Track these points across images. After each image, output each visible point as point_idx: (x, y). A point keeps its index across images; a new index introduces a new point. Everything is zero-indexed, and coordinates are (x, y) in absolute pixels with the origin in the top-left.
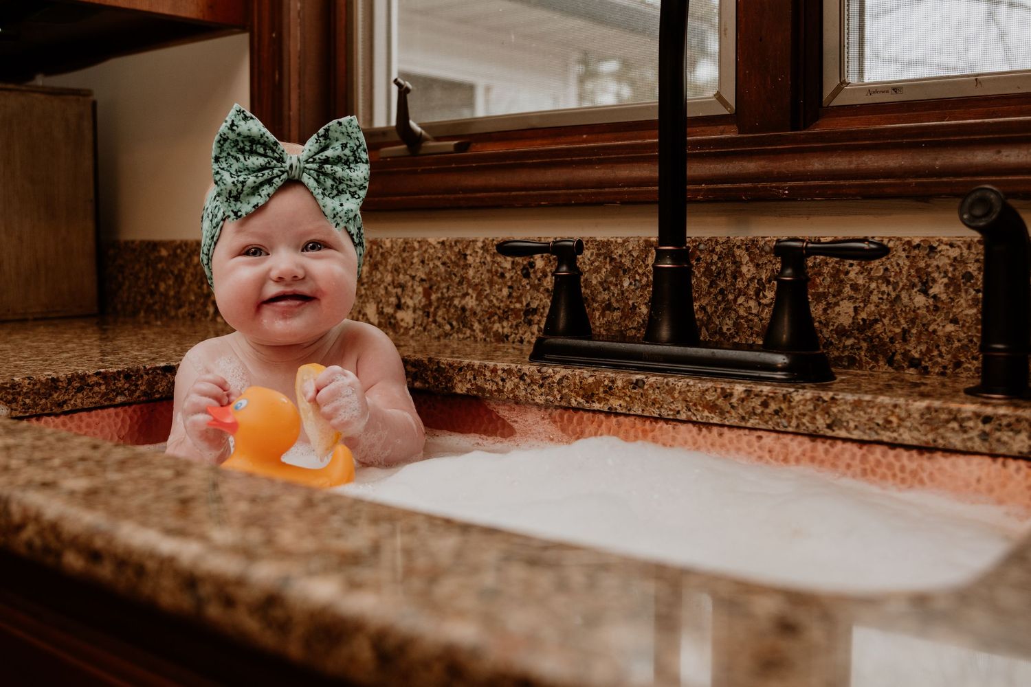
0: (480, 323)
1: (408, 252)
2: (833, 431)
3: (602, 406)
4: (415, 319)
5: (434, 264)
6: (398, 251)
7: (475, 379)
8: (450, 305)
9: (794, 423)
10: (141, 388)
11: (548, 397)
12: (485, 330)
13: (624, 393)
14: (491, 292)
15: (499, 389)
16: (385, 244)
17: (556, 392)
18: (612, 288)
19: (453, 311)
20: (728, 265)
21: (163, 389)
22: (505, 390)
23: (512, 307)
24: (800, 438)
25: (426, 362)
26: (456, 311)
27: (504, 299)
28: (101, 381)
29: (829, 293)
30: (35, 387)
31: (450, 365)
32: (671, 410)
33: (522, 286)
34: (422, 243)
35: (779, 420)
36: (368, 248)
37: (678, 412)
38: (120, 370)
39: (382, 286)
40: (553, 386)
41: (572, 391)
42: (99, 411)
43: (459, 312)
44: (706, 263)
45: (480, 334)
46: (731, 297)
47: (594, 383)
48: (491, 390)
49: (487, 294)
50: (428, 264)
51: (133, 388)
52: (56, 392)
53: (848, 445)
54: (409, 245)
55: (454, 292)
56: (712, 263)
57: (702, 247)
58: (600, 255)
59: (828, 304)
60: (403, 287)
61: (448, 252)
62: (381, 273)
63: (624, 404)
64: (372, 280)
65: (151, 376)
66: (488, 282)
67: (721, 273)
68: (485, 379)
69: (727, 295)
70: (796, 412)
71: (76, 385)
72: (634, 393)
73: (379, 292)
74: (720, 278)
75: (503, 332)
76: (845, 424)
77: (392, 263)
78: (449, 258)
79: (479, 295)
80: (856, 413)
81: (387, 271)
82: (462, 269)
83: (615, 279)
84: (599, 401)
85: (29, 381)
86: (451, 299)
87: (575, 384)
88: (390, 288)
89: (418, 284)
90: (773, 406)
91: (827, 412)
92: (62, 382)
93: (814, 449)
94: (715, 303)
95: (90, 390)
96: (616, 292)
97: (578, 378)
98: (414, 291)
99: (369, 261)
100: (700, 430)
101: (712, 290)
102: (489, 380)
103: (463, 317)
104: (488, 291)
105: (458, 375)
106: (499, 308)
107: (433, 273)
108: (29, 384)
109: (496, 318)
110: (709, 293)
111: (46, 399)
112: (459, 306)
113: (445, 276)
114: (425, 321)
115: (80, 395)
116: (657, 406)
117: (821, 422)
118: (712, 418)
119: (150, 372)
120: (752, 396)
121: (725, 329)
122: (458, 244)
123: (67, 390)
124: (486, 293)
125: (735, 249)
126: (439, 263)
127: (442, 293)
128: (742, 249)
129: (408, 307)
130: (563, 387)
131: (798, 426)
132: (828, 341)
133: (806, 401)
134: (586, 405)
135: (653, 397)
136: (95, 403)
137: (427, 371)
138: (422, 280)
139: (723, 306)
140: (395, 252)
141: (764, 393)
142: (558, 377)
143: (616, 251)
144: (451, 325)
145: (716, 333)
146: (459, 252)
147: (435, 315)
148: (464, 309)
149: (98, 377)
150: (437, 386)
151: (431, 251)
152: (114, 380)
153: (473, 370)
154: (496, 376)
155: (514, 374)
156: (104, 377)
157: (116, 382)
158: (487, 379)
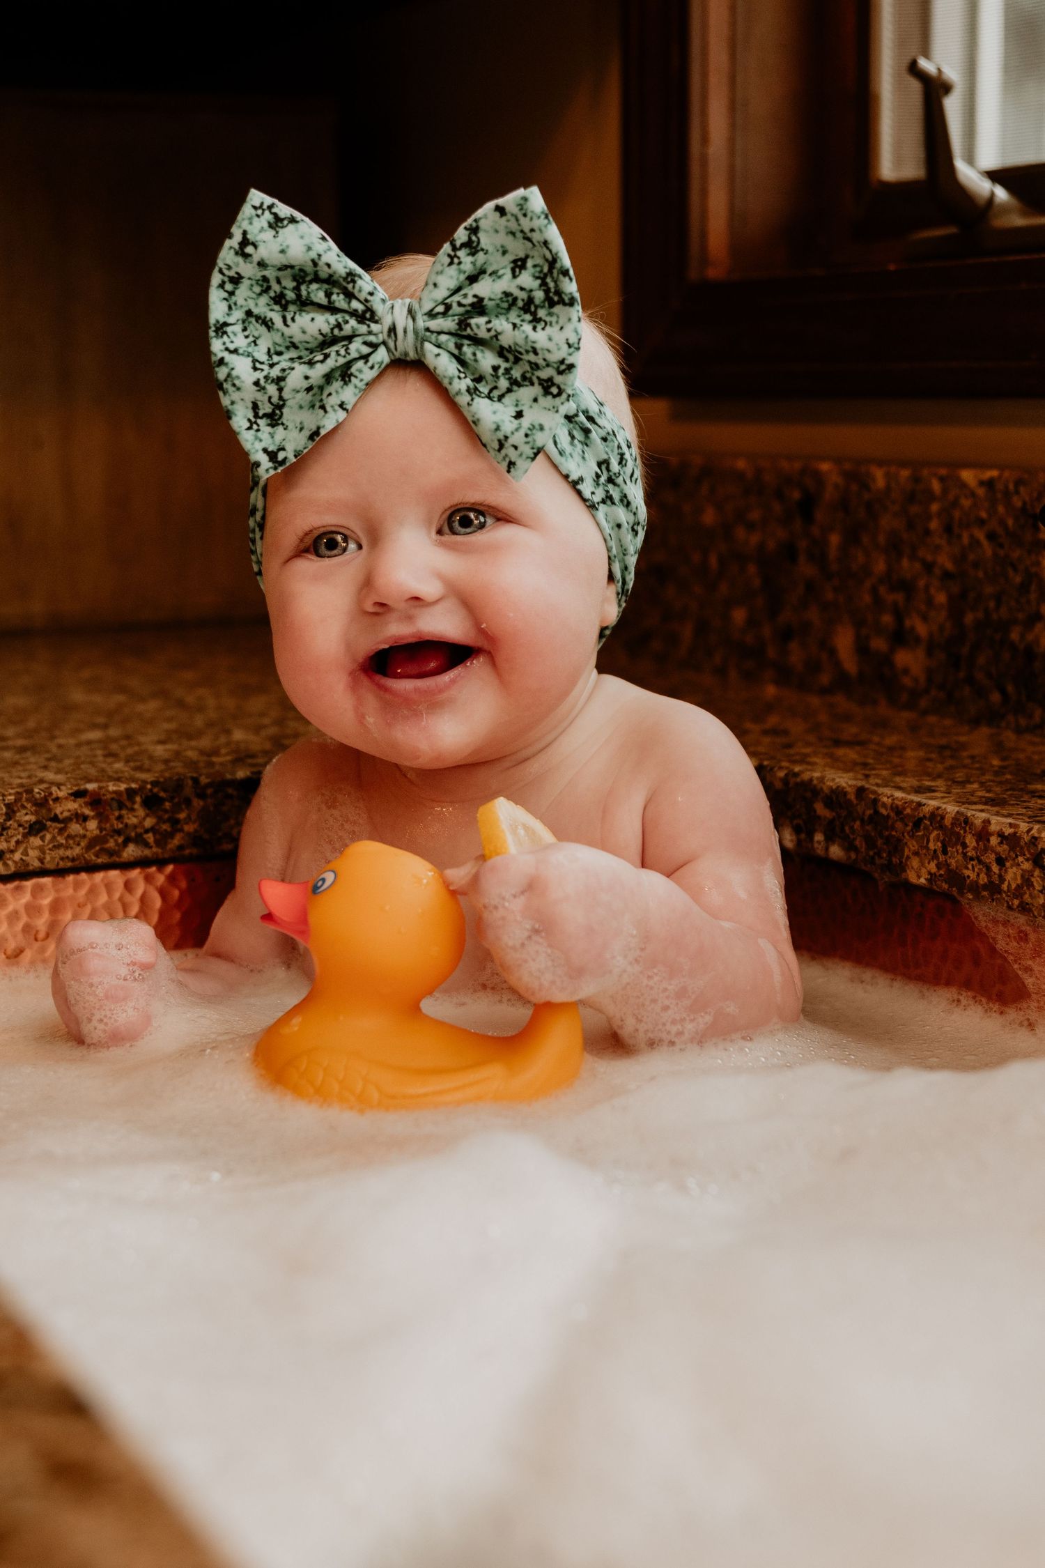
1: (921, 502)
4: (930, 671)
5: (972, 536)
6: (900, 500)
7: (945, 852)
8: (1003, 641)
15: (991, 883)
19: (1007, 656)
22: (1005, 887)
25: (852, 797)
26: (1014, 658)
28: (87, 811)
31: (898, 810)
34: (949, 483)
38: (134, 786)
39: (868, 584)
42: (83, 876)
48: (977, 882)
50: (959, 537)
51: (166, 826)
54: (923, 486)
55: (1010, 609)
60: (908, 588)
61: (1001, 509)
65: (209, 800)
68: (965, 854)
71: (27, 818)
73: (861, 600)
78: (1002, 522)
86: (1005, 626)
88: (883, 590)
89: (939, 584)
95: (61, 831)
98: (930, 602)
102: (972, 859)
103: (1027, 676)
105: (912, 837)
107: (970, 559)
112: (1022, 647)
113: (994, 569)
114: (952, 678)
115: (35, 841)
119: (209, 791)
126: (980, 535)
127: (987, 610)
129: (918, 640)
136: (73, 860)
137: (854, 821)
138: (947, 575)
140: (894, 503)
147: (971, 665)
148: (1030, 654)
149: (81, 801)
150: (873, 858)
151: (966, 503)
152: (120, 808)
153: (941, 827)
154: (987, 848)
155: (1022, 848)
156: (96, 801)
157: (124, 812)
158: (969, 854)
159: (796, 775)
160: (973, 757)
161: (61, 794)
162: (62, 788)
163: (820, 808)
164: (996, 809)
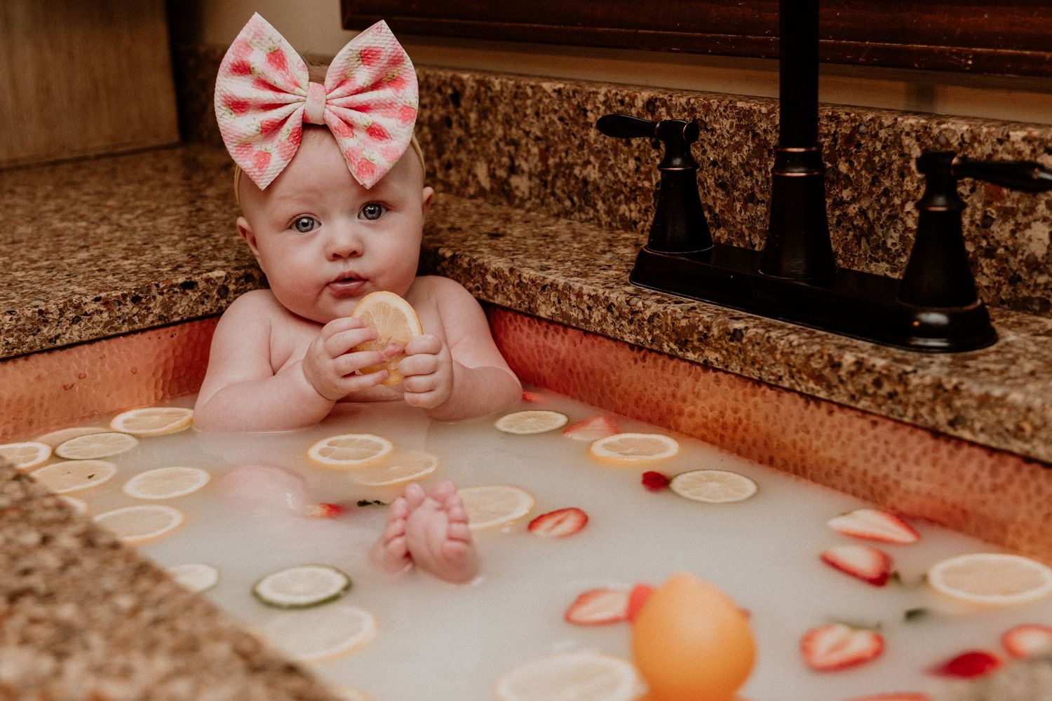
0: (604, 202)
1: (521, 99)
2: (956, 430)
3: (696, 356)
4: (531, 189)
5: (550, 118)
6: (509, 97)
7: (559, 303)
8: (570, 174)
9: (911, 412)
10: (154, 311)
11: (638, 337)
12: (609, 212)
13: (720, 344)
14: (616, 164)
15: (585, 319)
16: (494, 86)
17: (647, 333)
18: (755, 173)
19: (573, 182)
20: (894, 157)
21: (182, 311)
22: (592, 321)
23: (640, 185)
24: (920, 433)
25: (507, 273)
26: (576, 183)
27: (631, 174)
28: (102, 308)
29: (1018, 209)
30: (20, 323)
31: (532, 281)
32: (772, 374)
33: (652, 159)
34: (536, 90)
35: (894, 406)
36: (475, 89)
37: (780, 378)
38: (125, 292)
39: (493, 141)
40: (643, 324)
41: (664, 334)
42: (104, 342)
43: (580, 185)
44: (868, 151)
45: (604, 216)
46: (897, 201)
47: (687, 327)
48: (577, 319)
49: (612, 165)
50: (543, 118)
51: (144, 312)
52: (45, 326)
53: (976, 451)
54: (521, 90)
55: (573, 158)
56: (875, 153)
57: (862, 128)
58: (741, 128)
59: (1017, 224)
60: (515, 143)
61: (566, 105)
62: (492, 124)
63: (720, 359)
64: (482, 132)
65: (166, 296)
66: (612, 150)
67: (886, 166)
68: (570, 304)
69: (892, 199)
70: (913, 400)
71: (71, 315)
72: (731, 346)
73: (490, 149)
74: (884, 173)
75: (630, 216)
76: (969, 423)
77: (503, 112)
78: (566, 112)
79: (602, 165)
80: (983, 411)
81: (497, 121)
82: (583, 128)
83: (758, 162)
84: (694, 350)
85: (11, 316)
86: (571, 166)
87: (667, 324)
88: (502, 144)
89: (533, 143)
90: (887, 388)
91: (948, 404)
92: (52, 313)
93: (936, 449)
94: (878, 208)
95: (89, 320)
96: (760, 179)
97: (670, 317)
98: (528, 151)
99: (477, 106)
100: (808, 403)
101: (874, 189)
102: (574, 306)
103: (585, 192)
104: (612, 162)
105: (541, 294)
106: (625, 185)
107: (550, 131)
108: (11, 320)
109: (622, 197)
110: (871, 193)
111: (34, 335)
112: (580, 178)
113: (563, 136)
114: (542, 192)
115: (76, 327)
116: (757, 366)
117: (942, 417)
118: (818, 392)
119: (165, 291)
120: (863, 371)
121: (889, 244)
122: (576, 95)
123: (59, 322)
124: (610, 163)
125: (903, 137)
126: (555, 118)
127: (560, 158)
128: (911, 137)
129: (523, 172)
130: (654, 327)
131: (915, 417)
132: (1015, 274)
133: (925, 386)
134: (680, 353)
135: (752, 354)
136: (97, 335)
137: (509, 285)
138: (537, 139)
139: (887, 211)
140: (505, 98)
141: (877, 369)
142: (648, 313)
143: (759, 124)
144: (572, 200)
145: (878, 247)
146: (578, 105)
147: (553, 186)
148: (585, 181)
149: (98, 303)
150: (520, 304)
151: (546, 101)
152: (119, 305)
153: (557, 290)
154: (581, 302)
155: (601, 302)
156: (106, 303)
157: (121, 306)
158: (573, 304)
159: (475, 260)
160: (562, 242)
161: (87, 301)
162: (88, 297)
163: (489, 278)
164: (584, 280)
